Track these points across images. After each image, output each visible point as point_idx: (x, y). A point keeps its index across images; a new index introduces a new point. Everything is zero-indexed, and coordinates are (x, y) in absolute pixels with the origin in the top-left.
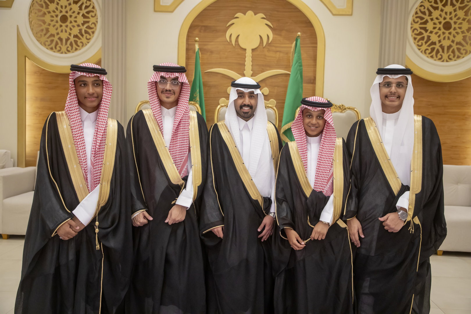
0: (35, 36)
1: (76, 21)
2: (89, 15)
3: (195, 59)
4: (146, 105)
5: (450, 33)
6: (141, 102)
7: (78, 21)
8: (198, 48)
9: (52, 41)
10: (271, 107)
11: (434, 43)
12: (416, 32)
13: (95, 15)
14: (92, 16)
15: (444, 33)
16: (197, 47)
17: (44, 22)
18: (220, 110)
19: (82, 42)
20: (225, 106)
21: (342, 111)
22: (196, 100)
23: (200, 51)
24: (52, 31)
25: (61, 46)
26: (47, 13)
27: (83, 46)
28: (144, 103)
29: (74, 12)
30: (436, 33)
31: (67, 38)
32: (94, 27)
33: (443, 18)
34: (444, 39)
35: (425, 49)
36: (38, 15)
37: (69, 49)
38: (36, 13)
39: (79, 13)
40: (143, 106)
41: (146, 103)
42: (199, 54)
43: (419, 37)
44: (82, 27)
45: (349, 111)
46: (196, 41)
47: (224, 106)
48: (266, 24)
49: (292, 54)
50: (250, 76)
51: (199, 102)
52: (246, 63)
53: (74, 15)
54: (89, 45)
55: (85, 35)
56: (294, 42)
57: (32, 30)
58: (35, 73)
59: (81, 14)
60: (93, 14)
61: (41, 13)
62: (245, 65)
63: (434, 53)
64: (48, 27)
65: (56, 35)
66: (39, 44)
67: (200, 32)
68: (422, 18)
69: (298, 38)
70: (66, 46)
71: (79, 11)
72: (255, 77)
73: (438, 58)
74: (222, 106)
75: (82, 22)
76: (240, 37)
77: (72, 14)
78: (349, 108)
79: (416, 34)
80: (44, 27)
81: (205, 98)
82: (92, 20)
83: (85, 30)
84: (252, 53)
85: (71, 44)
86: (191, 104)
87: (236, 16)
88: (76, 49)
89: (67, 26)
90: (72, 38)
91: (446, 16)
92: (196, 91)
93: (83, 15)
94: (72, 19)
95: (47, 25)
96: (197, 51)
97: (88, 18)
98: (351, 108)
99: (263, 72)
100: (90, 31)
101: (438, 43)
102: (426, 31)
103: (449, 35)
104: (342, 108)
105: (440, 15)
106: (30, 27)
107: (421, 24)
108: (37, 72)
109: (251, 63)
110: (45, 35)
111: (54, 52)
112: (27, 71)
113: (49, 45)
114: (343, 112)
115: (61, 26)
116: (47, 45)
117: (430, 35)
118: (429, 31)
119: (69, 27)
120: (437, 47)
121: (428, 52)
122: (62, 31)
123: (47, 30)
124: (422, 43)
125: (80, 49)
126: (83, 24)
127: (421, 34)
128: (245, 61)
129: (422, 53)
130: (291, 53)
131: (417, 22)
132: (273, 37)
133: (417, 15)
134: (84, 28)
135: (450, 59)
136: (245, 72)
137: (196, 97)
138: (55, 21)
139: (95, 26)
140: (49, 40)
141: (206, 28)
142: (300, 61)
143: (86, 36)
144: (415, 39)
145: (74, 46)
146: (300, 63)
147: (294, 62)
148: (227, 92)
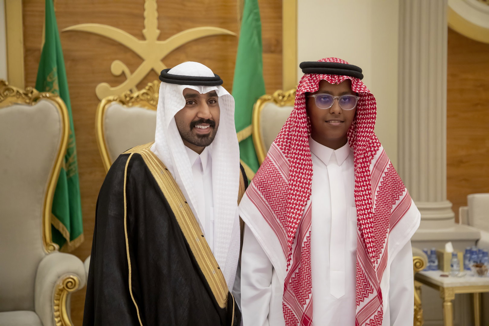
3: (44, 5)
18: (108, 109)
20: (116, 100)
22: (53, 90)
47: (114, 100)
50: (156, 38)
51: (57, 93)
52: (146, 14)
62: (143, 18)
72: (164, 40)
74: (109, 101)
81: (69, 83)
86: (46, 97)
92: (51, 70)
99: (179, 30)
109: (156, 13)
128: (144, 10)
136: (145, 31)
137: (52, 83)
142: (255, 11)
146: (257, 14)
147: (246, 12)
148: (110, 72)
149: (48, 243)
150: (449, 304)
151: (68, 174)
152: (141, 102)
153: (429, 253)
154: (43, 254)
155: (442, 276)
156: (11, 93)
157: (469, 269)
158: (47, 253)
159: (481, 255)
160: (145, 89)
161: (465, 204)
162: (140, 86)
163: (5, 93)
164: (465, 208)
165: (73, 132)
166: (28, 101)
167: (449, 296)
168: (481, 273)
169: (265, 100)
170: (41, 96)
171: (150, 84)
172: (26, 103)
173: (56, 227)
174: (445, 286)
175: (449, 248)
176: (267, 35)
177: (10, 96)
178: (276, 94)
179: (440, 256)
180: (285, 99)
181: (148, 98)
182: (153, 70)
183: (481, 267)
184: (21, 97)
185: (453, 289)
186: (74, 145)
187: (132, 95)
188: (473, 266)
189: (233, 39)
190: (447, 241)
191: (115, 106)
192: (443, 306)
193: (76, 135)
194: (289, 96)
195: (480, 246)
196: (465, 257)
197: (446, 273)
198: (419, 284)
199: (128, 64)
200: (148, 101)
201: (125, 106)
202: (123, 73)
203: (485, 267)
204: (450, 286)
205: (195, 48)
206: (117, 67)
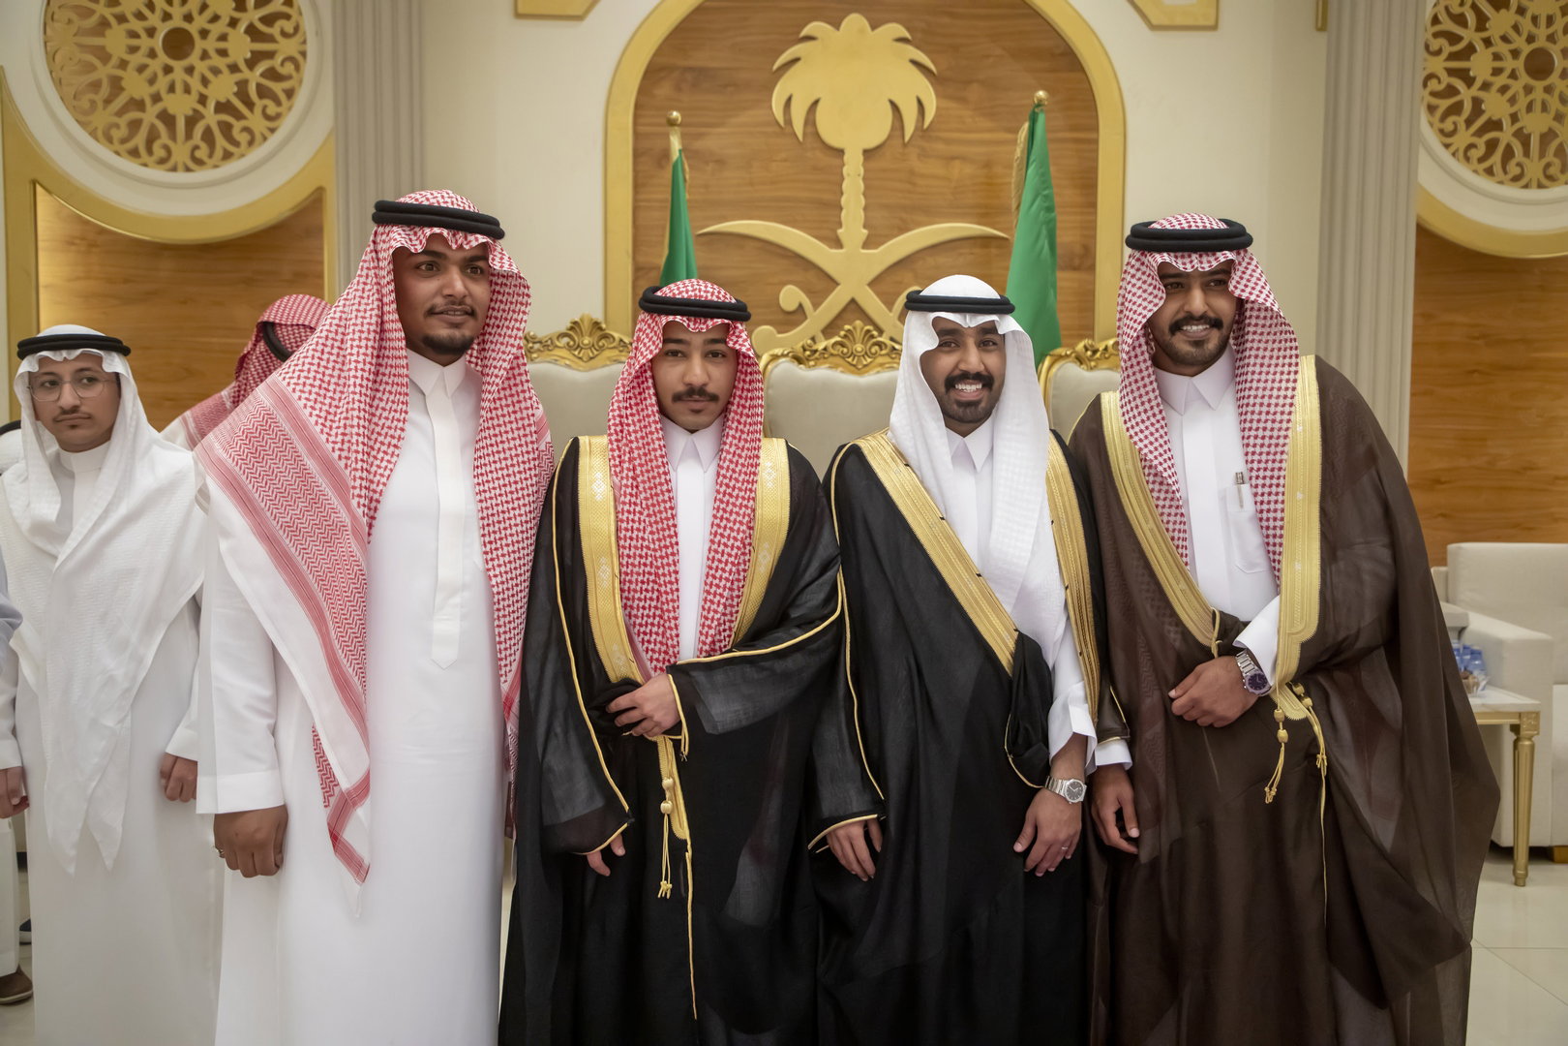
0: (67, 108)
1: (223, 53)
2: (275, 31)
3: (670, 189)
5: (1548, 90)
7: (230, 52)
8: (680, 147)
9: (135, 125)
11: (1495, 125)
12: (1433, 85)
13: (297, 29)
14: (284, 34)
15: (1528, 90)
16: (676, 144)
17: (104, 56)
18: (772, 371)
19: (246, 129)
20: (787, 355)
23: (687, 158)
24: (136, 86)
25: (170, 143)
26: (113, 21)
27: (251, 143)
29: (215, 18)
30: (1504, 89)
31: (190, 113)
32: (294, 74)
33: (1525, 36)
34: (1530, 108)
35: (1466, 145)
36: (79, 28)
37: (202, 154)
38: (70, 21)
39: (233, 23)
42: (683, 170)
43: (1444, 104)
44: (246, 73)
46: (672, 123)
47: (783, 355)
48: (914, 62)
49: (1018, 166)
50: (861, 244)
52: (844, 200)
53: (216, 29)
54: (274, 140)
55: (259, 103)
56: (1023, 124)
57: (58, 83)
58: (70, 242)
59: (242, 27)
60: (289, 27)
61: (93, 20)
62: (841, 209)
63: (1496, 158)
64: (119, 73)
65: (148, 102)
66: (87, 134)
67: (678, 89)
68: (1454, 39)
69: (1036, 110)
70: (191, 144)
71: (237, 15)
72: (876, 248)
73: (1510, 176)
74: (775, 357)
75: (249, 55)
76: (820, 108)
77: (208, 26)
79: (1434, 94)
80: (103, 72)
82: (286, 47)
83: (259, 86)
84: (864, 165)
85: (208, 136)
87: (805, 32)
88: (227, 156)
89: (190, 70)
90: (209, 112)
91: (1534, 30)
93: (252, 32)
94: (211, 44)
95: (113, 67)
96: (677, 161)
97: (271, 39)
99: (903, 229)
100: (277, 88)
101: (1510, 123)
102: (1469, 82)
103: (1546, 97)
105: (1516, 28)
106: (51, 73)
107: (1452, 57)
108: (78, 241)
109: (862, 197)
110: (108, 102)
111: (145, 165)
112: (40, 238)
113: (123, 141)
115: (168, 70)
116: (115, 141)
117: (1482, 94)
118: (1478, 83)
119: (196, 74)
120: (1506, 136)
121: (1475, 154)
122: (172, 89)
123: (116, 85)
124: (1455, 123)
125: (243, 156)
126: (251, 64)
127: (1451, 91)
128: (842, 194)
129: (1458, 160)
130: (1015, 165)
131: (1439, 52)
132: (938, 108)
133: (1438, 28)
134: (254, 77)
135: (1551, 178)
136: (840, 231)
138: (144, 50)
139: (297, 68)
140: (123, 121)
141: (700, 78)
142: (1046, 193)
143: (265, 107)
144: (1431, 109)
145: (221, 142)
146: (1048, 198)
147: (1027, 196)
148: (779, 304)
152: (831, 359)
156: (611, 343)
159: (1468, 657)
160: (838, 334)
161: (1443, 562)
162: (829, 330)
163: (601, 344)
164: (1443, 569)
169: (1060, 357)
171: (847, 327)
176: (1067, 237)
177: (608, 348)
178: (1080, 347)
180: (1098, 355)
181: (842, 352)
182: (853, 301)
184: (626, 349)
187: (815, 347)
191: (785, 366)
194: (1106, 349)
195: (1468, 639)
199: (809, 292)
200: (843, 356)
201: (802, 366)
202: (801, 306)
203: (1475, 678)
205: (930, 260)
206: (791, 296)
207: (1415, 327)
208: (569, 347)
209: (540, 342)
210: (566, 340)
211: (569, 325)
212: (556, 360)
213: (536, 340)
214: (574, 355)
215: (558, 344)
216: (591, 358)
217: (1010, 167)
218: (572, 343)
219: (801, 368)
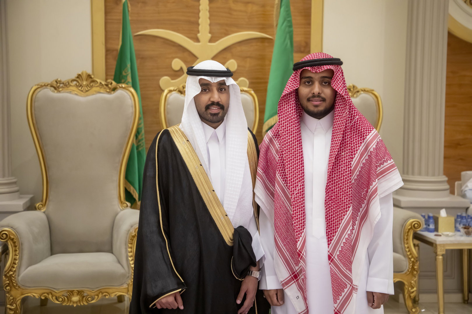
3: (122, 14)
4: (46, 90)
6: (36, 85)
10: (246, 91)
18: (169, 97)
20: (176, 90)
21: (354, 94)
22: (127, 82)
28: (42, 86)
40: (40, 91)
41: (44, 87)
42: (128, 6)
45: (363, 95)
47: (174, 90)
49: (277, 6)
50: (208, 40)
51: (130, 84)
52: (200, 21)
62: (199, 25)
72: (214, 42)
74: (170, 91)
78: (363, 90)
81: (139, 76)
84: (209, 5)
86: (122, 87)
92: (126, 66)
96: (125, 3)
98: (366, 90)
99: (227, 34)
104: (354, 89)
109: (208, 20)
114: (355, 96)
128: (199, 18)
129: (467, 4)
130: (275, 6)
136: (199, 35)
137: (126, 76)
142: (289, 19)
146: (290, 21)
147: (281, 20)
148: (171, 68)
149: (123, 202)
150: (441, 257)
151: (137, 148)
153: (426, 217)
154: (119, 210)
155: (436, 235)
156: (96, 84)
157: (459, 231)
158: (122, 209)
159: (469, 220)
163: (91, 84)
164: (460, 182)
165: (142, 115)
166: (108, 90)
167: (441, 251)
168: (468, 234)
170: (118, 87)
172: (107, 92)
173: (129, 190)
174: (438, 243)
175: (443, 213)
176: (298, 38)
177: (95, 86)
179: (436, 220)
183: (468, 229)
184: (103, 87)
185: (444, 245)
186: (142, 125)
188: (462, 228)
189: (270, 41)
190: (442, 208)
191: (175, 95)
192: (436, 259)
193: (144, 117)
195: (470, 212)
196: (456, 221)
197: (439, 233)
198: (417, 242)
199: (186, 62)
201: (182, 95)
202: (181, 69)
204: (441, 243)
205: (239, 48)
206: (177, 64)
207: (448, 77)
208: (77, 86)
209: (63, 83)
210: (75, 82)
211: (76, 76)
212: (71, 92)
213: (62, 82)
214: (79, 90)
215: (71, 84)
216: (87, 91)
217: (273, 7)
218: (78, 84)
219: (182, 96)
